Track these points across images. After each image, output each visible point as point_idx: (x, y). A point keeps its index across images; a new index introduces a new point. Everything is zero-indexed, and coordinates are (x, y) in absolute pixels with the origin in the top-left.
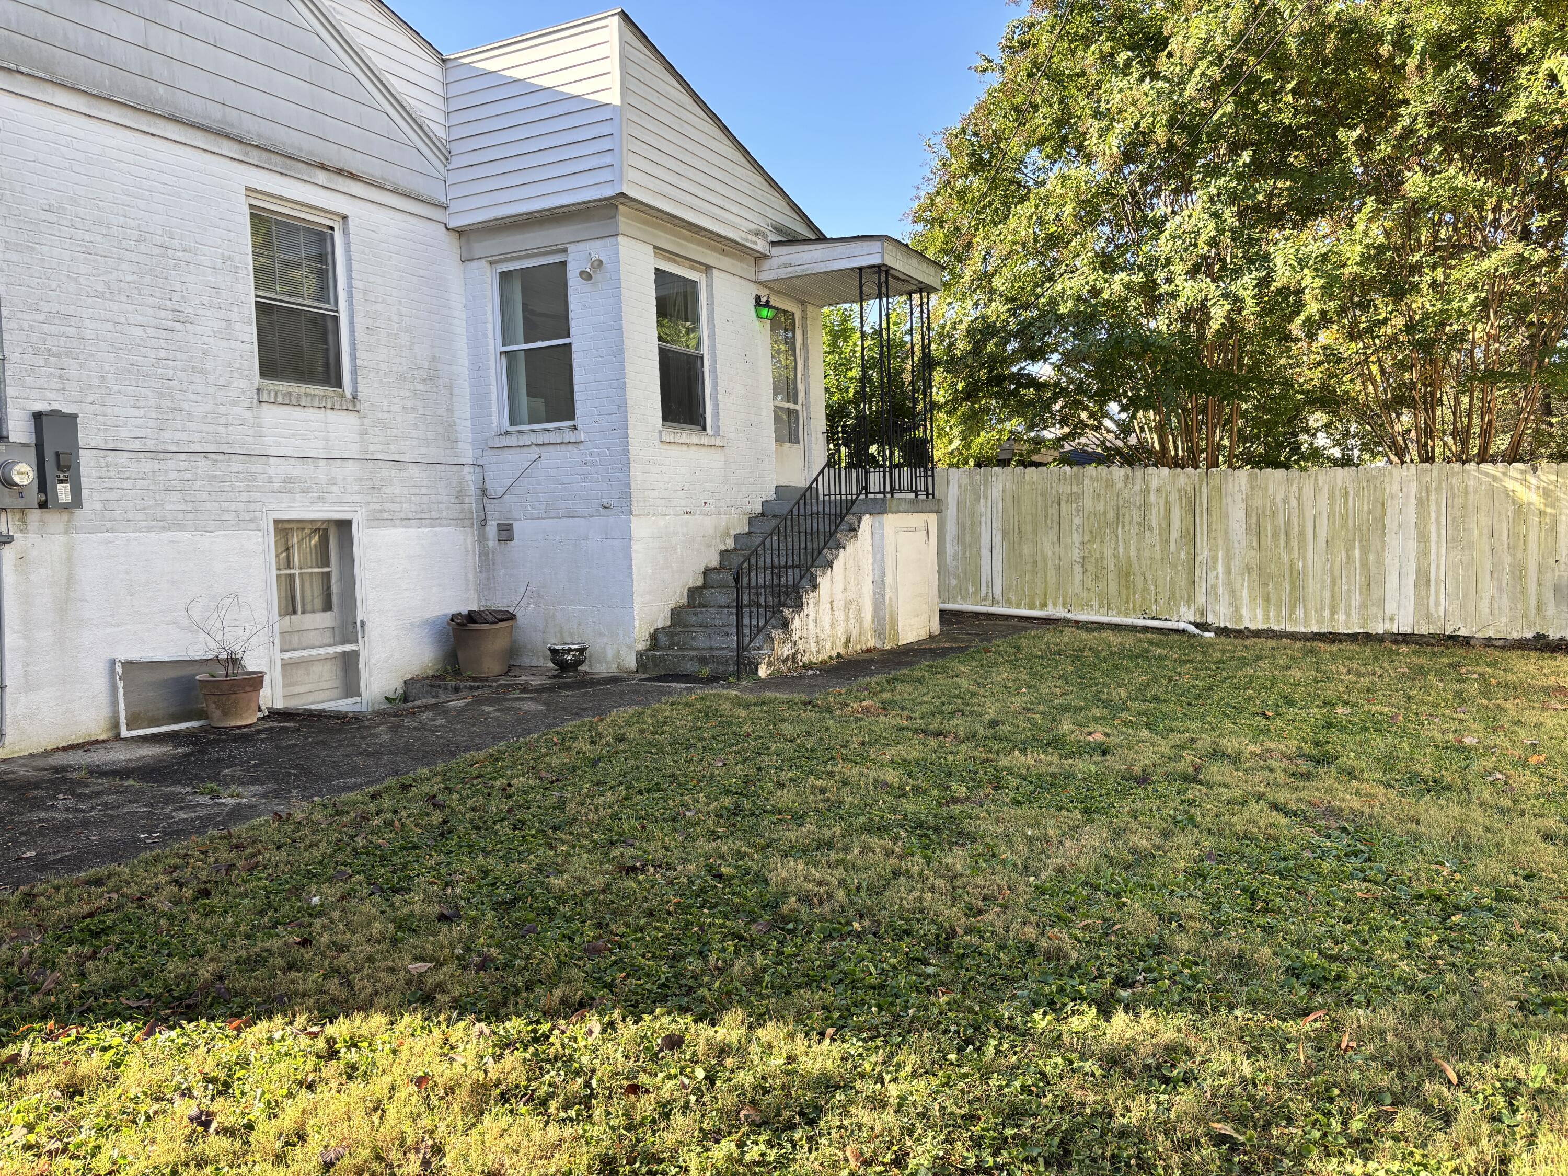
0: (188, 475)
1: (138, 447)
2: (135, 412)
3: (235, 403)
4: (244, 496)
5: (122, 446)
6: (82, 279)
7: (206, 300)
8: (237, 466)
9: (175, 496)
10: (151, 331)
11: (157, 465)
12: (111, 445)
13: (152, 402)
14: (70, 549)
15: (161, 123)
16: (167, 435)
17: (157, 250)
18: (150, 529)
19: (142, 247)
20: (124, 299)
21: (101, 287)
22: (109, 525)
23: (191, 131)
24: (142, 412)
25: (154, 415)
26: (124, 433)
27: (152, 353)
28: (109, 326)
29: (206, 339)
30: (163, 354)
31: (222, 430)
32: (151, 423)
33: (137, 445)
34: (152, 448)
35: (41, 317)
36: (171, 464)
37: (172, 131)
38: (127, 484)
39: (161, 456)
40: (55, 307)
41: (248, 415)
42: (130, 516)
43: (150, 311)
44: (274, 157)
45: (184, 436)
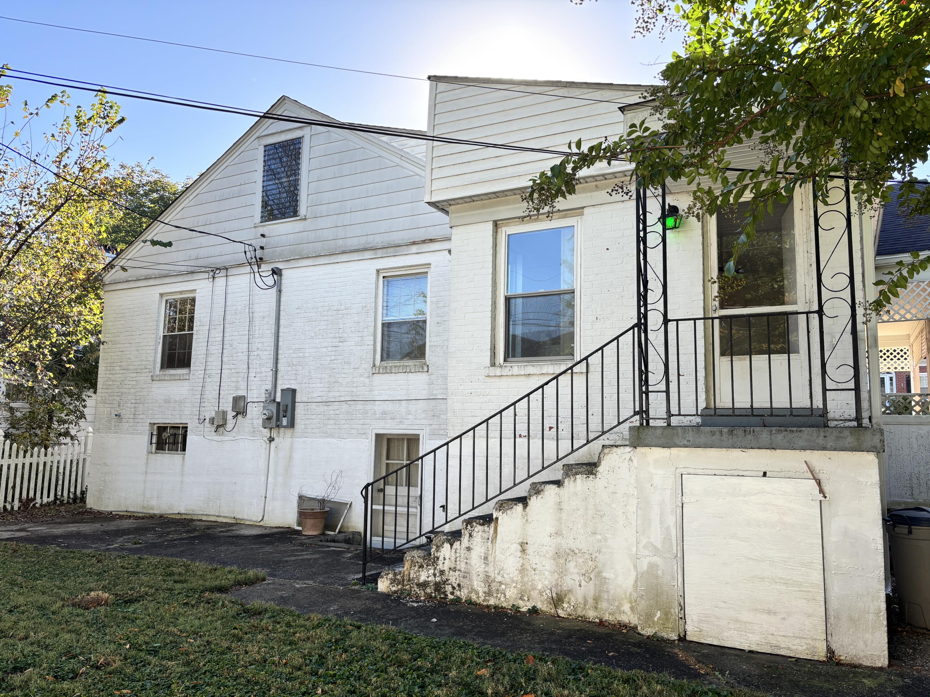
0: (337, 412)
1: (320, 400)
2: (320, 385)
3: (361, 376)
4: (362, 422)
5: (314, 400)
6: (307, 333)
7: (353, 329)
8: (360, 406)
9: (332, 422)
10: (330, 349)
11: (326, 408)
12: (310, 401)
13: (326, 380)
14: (292, 444)
15: (339, 256)
16: (331, 394)
17: (335, 313)
18: (321, 437)
19: (329, 313)
20: (320, 337)
21: (313, 334)
22: (306, 435)
23: (352, 254)
24: (322, 385)
25: (327, 386)
26: (315, 395)
27: (328, 358)
28: (314, 350)
29: (351, 348)
30: (333, 358)
31: (355, 389)
32: (326, 389)
33: (319, 400)
34: (324, 400)
35: (291, 351)
36: (331, 407)
37: (344, 257)
38: (314, 417)
39: (328, 404)
40: (297, 346)
41: (367, 381)
42: (314, 431)
43: (330, 340)
44: (389, 250)
45: (338, 394)
